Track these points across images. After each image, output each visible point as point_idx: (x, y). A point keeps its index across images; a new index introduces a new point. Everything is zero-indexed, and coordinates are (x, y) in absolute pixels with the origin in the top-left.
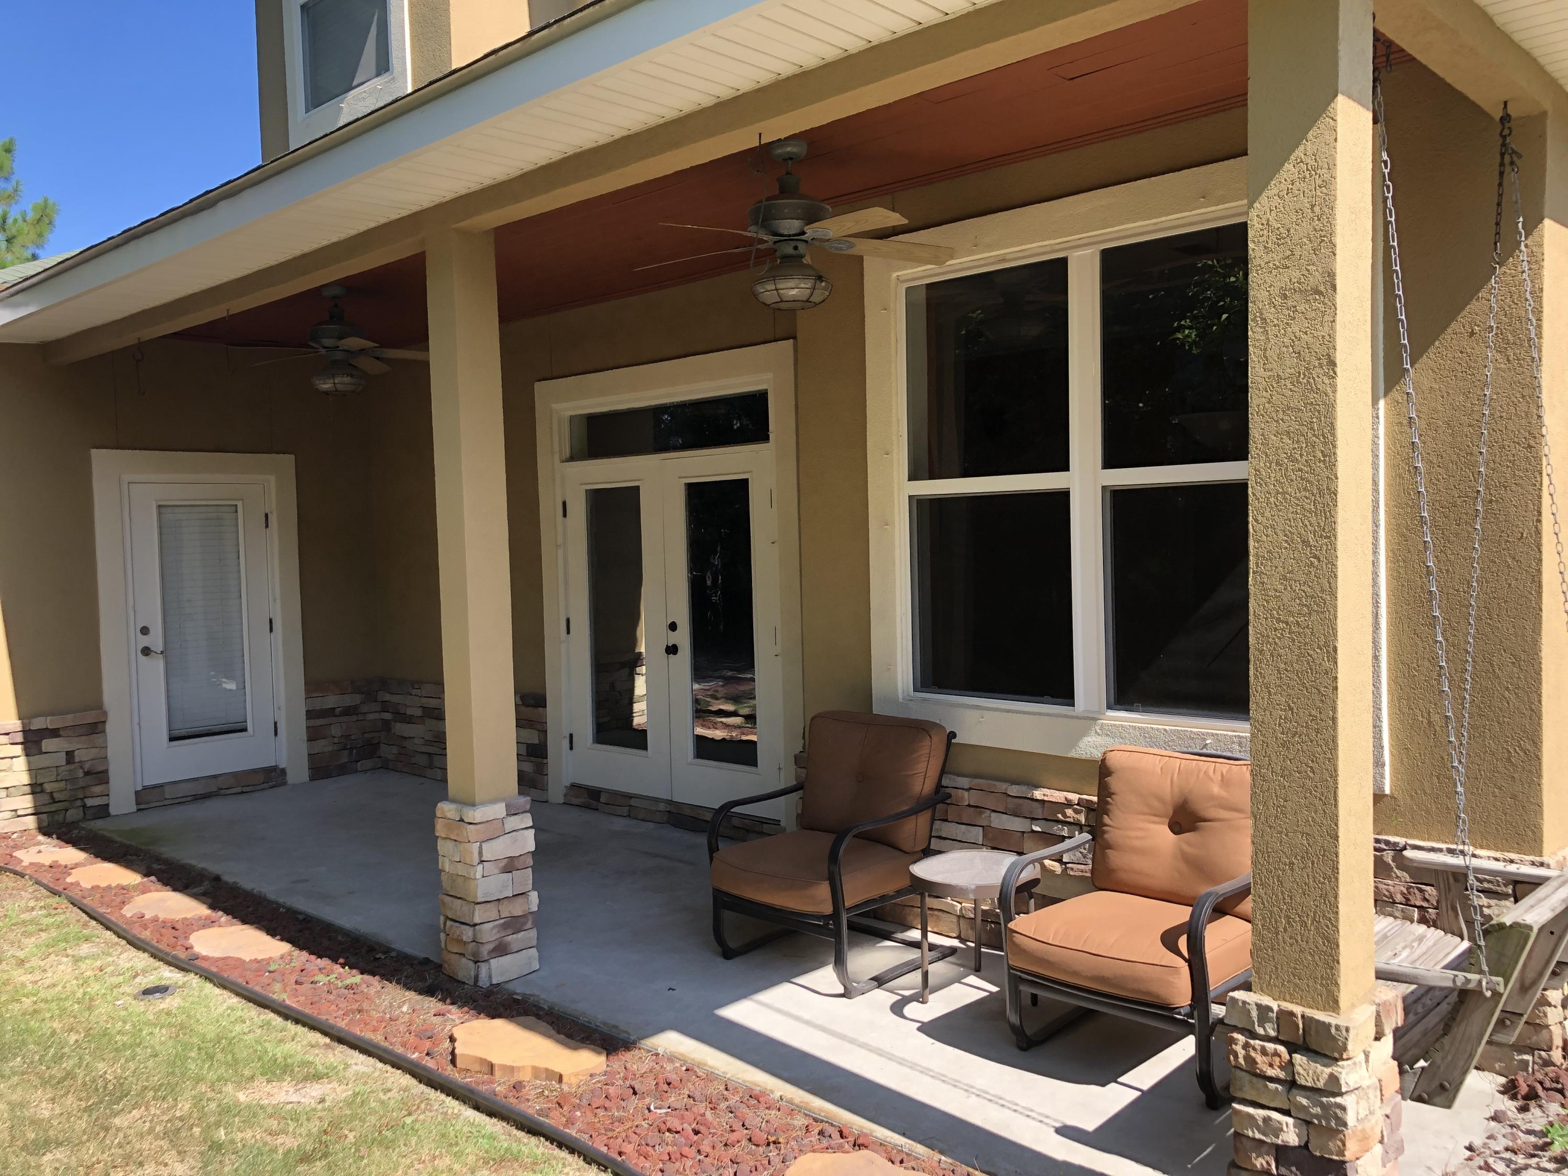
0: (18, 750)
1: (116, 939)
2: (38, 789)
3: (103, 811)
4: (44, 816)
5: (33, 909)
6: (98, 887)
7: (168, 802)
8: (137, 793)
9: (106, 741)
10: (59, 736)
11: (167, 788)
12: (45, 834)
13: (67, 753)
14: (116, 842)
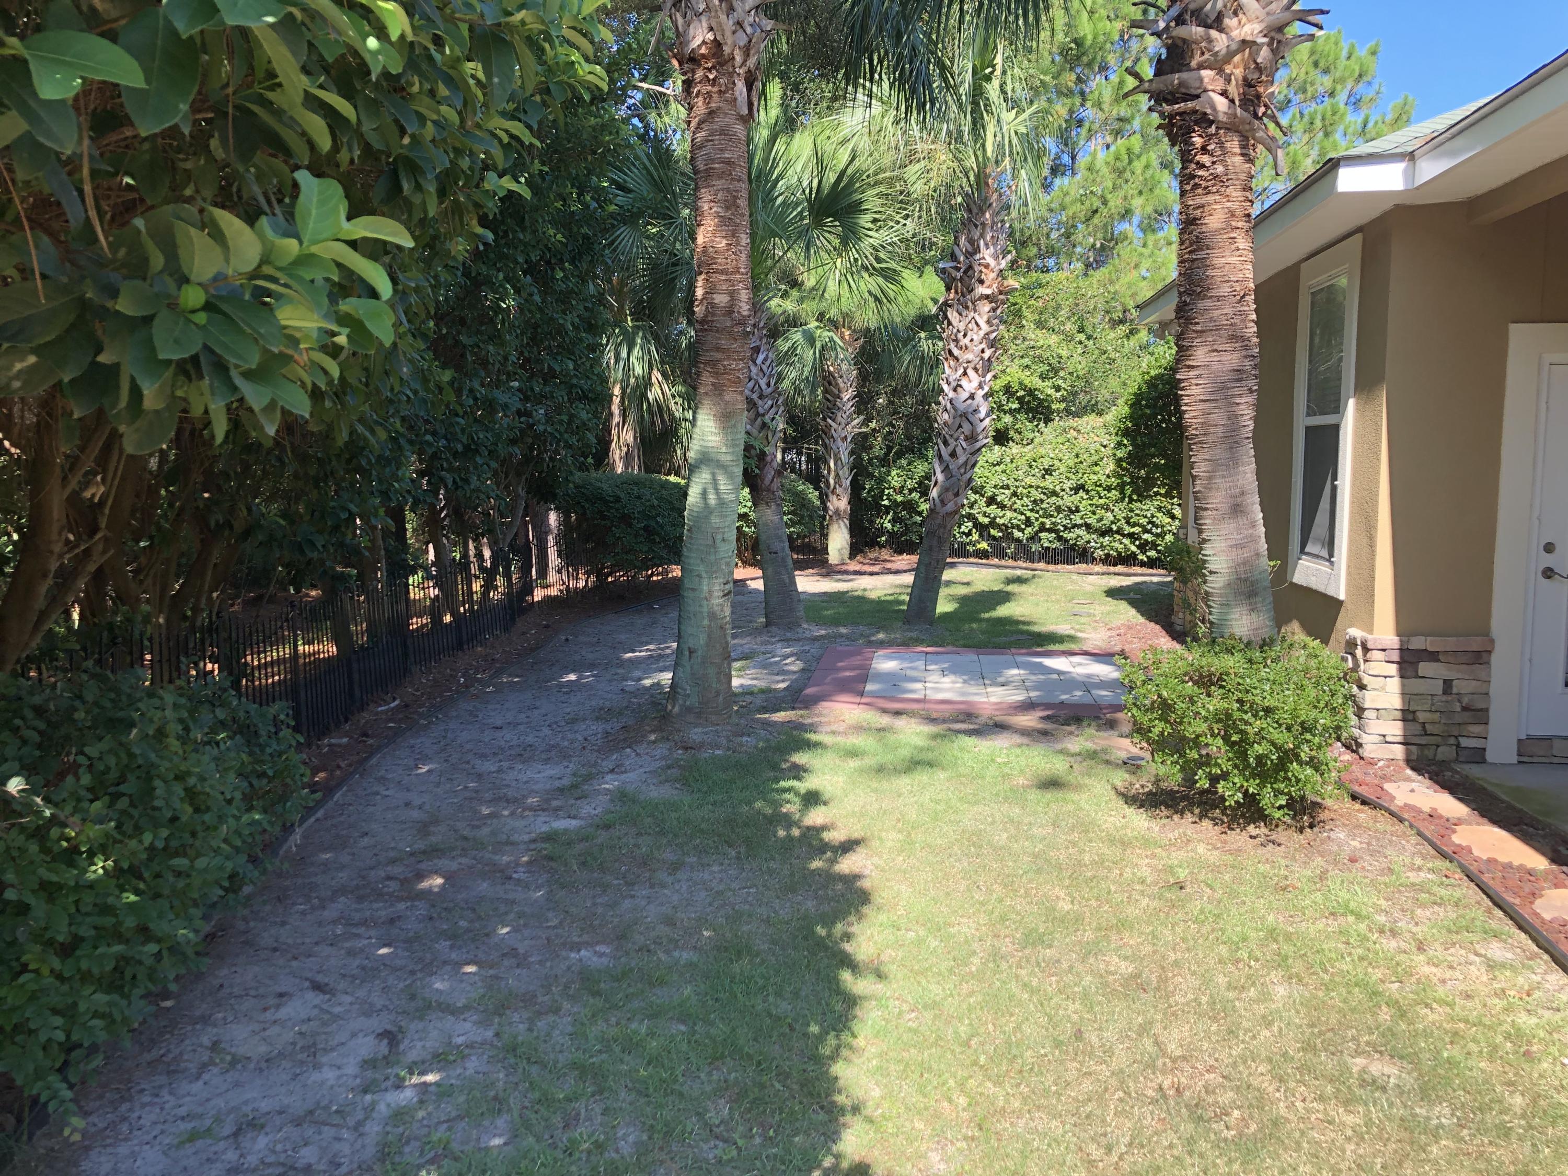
0: (1393, 669)
1: (1536, 949)
2: (1410, 717)
3: (1478, 757)
4: (1414, 748)
5: (1419, 869)
6: (1495, 861)
7: (1556, 760)
8: (1519, 741)
9: (1489, 675)
10: (1438, 660)
11: (1557, 744)
12: (1413, 769)
13: (1445, 681)
14: (1503, 801)
